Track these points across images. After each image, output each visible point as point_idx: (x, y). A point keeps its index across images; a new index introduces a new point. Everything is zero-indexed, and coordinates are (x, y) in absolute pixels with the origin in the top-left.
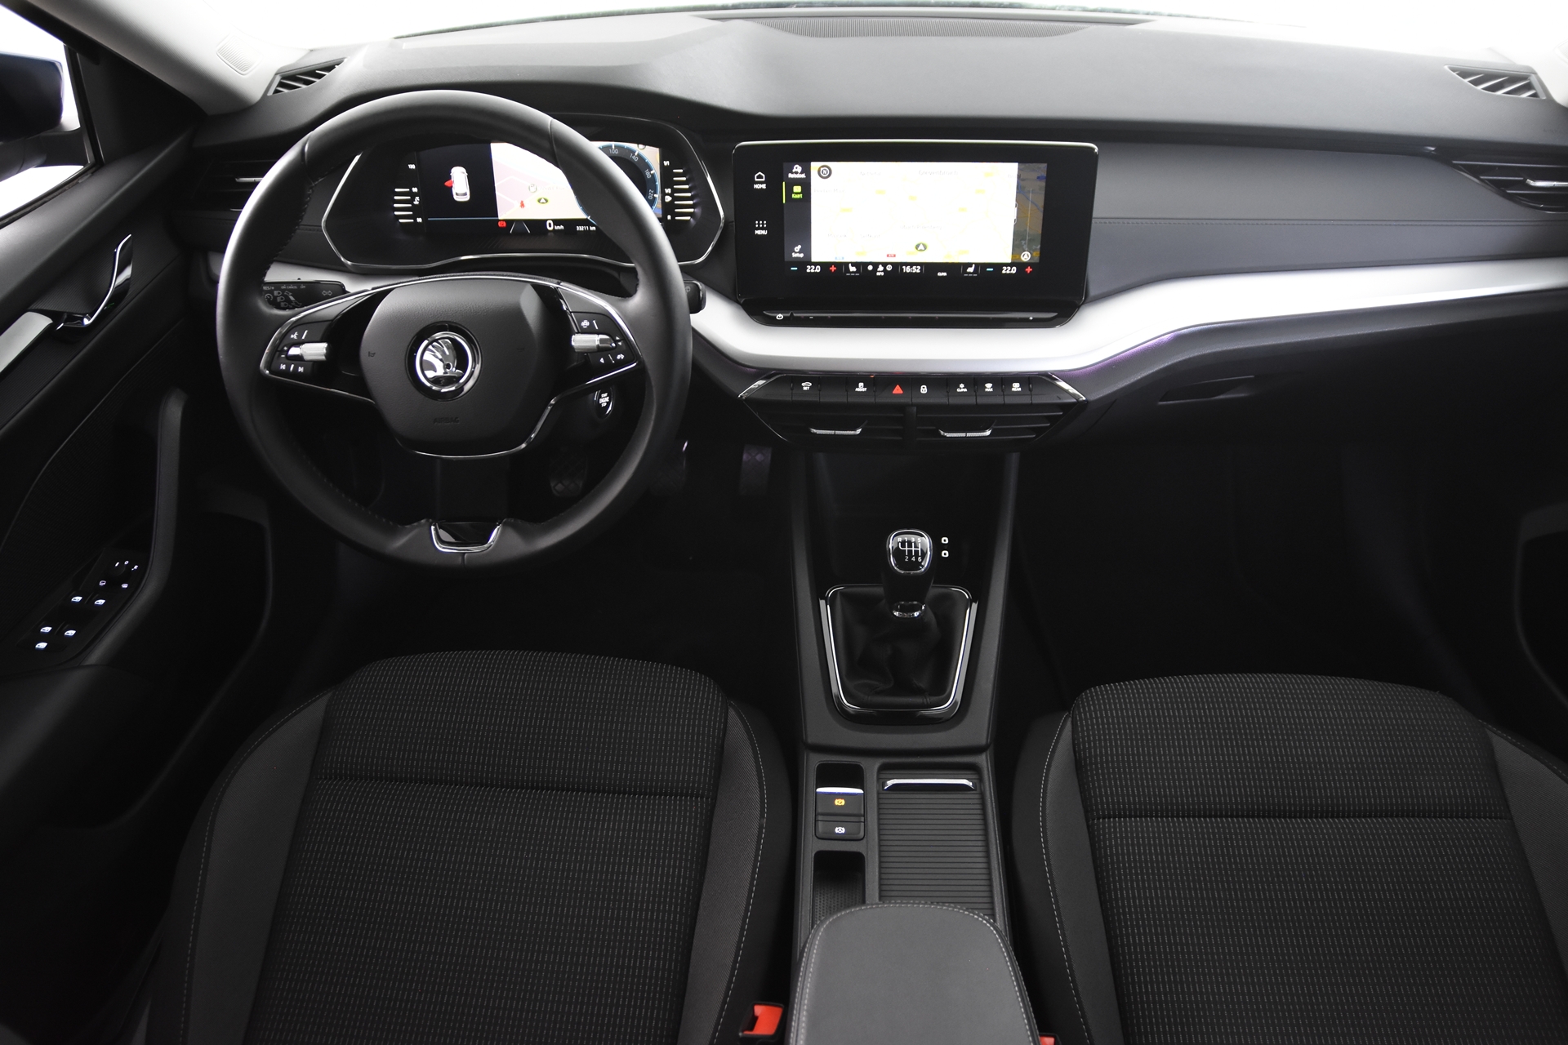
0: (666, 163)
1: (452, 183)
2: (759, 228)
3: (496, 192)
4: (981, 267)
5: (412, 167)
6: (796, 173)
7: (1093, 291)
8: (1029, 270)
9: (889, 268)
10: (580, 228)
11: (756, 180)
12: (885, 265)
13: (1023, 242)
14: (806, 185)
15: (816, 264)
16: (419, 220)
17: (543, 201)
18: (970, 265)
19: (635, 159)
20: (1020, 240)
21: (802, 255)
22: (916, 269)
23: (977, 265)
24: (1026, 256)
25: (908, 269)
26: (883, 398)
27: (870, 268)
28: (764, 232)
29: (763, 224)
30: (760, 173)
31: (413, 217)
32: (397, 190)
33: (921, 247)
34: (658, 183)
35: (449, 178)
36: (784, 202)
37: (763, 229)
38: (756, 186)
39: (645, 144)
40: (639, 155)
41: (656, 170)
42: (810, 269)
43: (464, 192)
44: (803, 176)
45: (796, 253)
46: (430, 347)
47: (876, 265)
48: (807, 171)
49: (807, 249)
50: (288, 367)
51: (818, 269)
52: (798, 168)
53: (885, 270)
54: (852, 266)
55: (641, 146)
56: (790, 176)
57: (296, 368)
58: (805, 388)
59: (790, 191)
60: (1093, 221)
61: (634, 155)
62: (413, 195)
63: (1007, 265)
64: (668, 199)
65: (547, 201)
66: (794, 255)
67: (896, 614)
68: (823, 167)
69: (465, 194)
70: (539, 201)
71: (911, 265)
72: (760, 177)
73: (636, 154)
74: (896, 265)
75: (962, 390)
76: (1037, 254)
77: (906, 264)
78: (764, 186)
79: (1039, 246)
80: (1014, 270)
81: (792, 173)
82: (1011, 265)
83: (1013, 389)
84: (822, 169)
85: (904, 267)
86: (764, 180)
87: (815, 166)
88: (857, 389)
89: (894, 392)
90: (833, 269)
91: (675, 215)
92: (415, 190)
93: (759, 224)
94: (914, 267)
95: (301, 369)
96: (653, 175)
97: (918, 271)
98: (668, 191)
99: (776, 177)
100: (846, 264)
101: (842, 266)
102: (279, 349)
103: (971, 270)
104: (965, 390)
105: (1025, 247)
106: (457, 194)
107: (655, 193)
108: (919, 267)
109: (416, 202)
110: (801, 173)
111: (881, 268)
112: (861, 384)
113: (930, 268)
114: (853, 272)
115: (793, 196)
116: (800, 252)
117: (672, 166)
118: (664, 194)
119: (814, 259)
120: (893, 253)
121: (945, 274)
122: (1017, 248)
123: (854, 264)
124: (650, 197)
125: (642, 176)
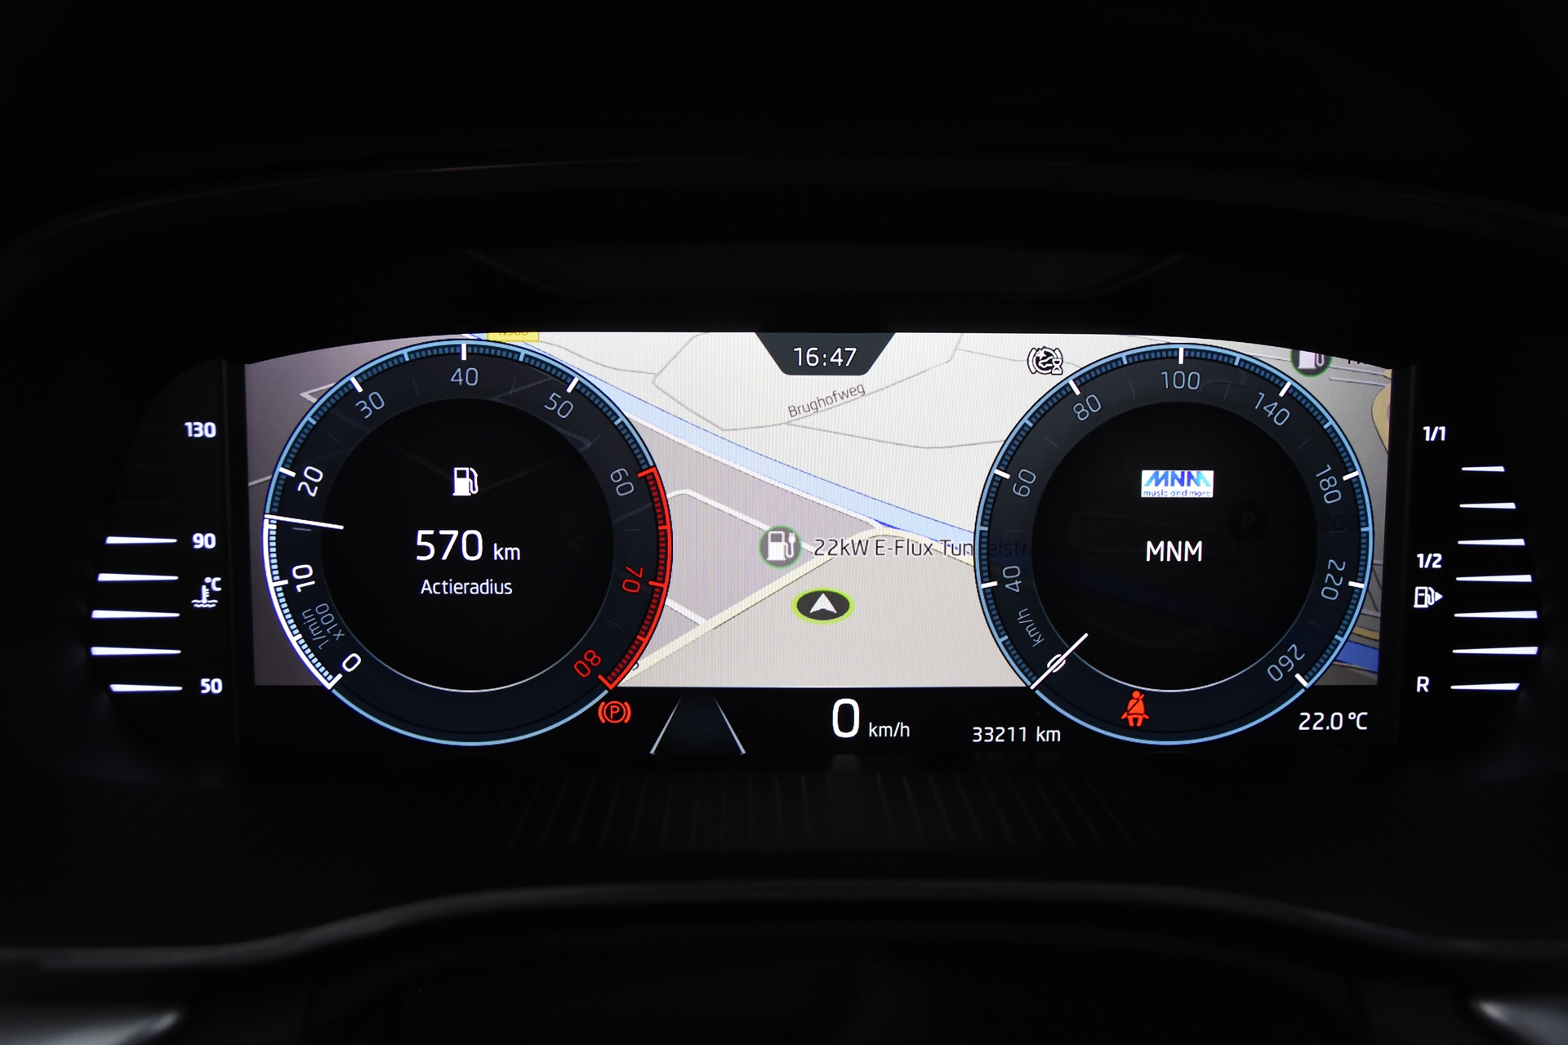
0: (1427, 434)
5: (201, 430)
10: (988, 734)
16: (212, 686)
19: (1277, 416)
31: (185, 672)
32: (116, 540)
34: (1374, 528)
39: (1327, 347)
40: (1297, 402)
55: (1308, 359)
61: (1272, 395)
62: (194, 566)
64: (1422, 596)
73: (1282, 393)
91: (1449, 670)
92: (204, 541)
96: (1353, 491)
98: (1431, 561)
107: (1356, 572)
109: (204, 602)
117: (1459, 448)
124: (1329, 593)
125: (1303, 493)
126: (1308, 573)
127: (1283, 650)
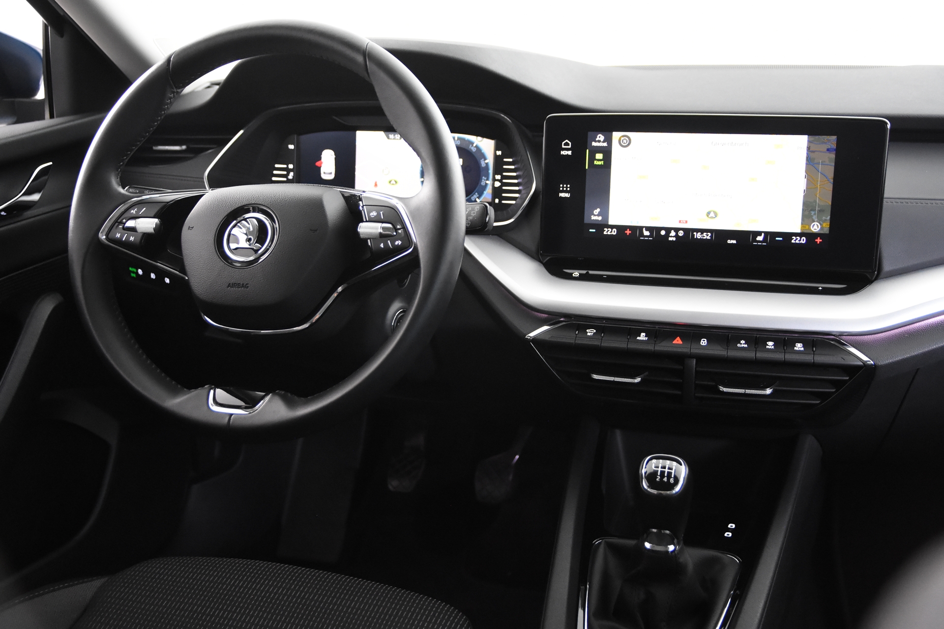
0: (499, 153)
1: (322, 163)
2: (563, 191)
3: (356, 173)
4: (771, 236)
5: (291, 147)
6: (599, 141)
7: (887, 266)
8: (819, 240)
9: (681, 233)
11: (563, 147)
12: (677, 230)
13: (813, 213)
14: (607, 153)
15: (612, 227)
17: (393, 182)
18: (759, 233)
19: (474, 149)
20: (809, 210)
21: (600, 218)
22: (707, 236)
23: (766, 233)
24: (815, 227)
25: (698, 236)
26: (663, 346)
27: (663, 233)
28: (567, 195)
29: (567, 187)
30: (567, 141)
32: (277, 166)
33: (712, 214)
34: (491, 171)
35: (320, 159)
36: (587, 168)
37: (566, 192)
38: (563, 153)
39: (483, 136)
40: (477, 147)
41: (490, 160)
42: (607, 232)
43: (330, 172)
44: (605, 144)
45: (595, 215)
46: (239, 224)
47: (668, 230)
48: (609, 140)
49: (605, 213)
50: (122, 236)
51: (614, 232)
52: (601, 137)
53: (677, 236)
54: (646, 230)
55: (479, 138)
56: (594, 144)
57: (128, 237)
58: (589, 334)
59: (592, 158)
60: (885, 200)
61: (472, 146)
62: (288, 170)
63: (796, 235)
64: (497, 184)
65: (396, 182)
66: (593, 218)
67: (648, 545)
68: (623, 136)
69: (331, 173)
70: (390, 182)
71: (702, 231)
72: (567, 144)
73: (474, 145)
74: (686, 231)
75: (742, 345)
76: (827, 225)
77: (698, 230)
78: (570, 153)
79: (829, 218)
80: (803, 240)
81: (596, 141)
82: (800, 235)
83: (795, 348)
84: (622, 138)
85: (695, 233)
86: (570, 147)
87: (616, 135)
88: (638, 338)
89: (674, 342)
90: (628, 232)
91: (501, 198)
92: (291, 166)
93: (563, 187)
94: (705, 234)
95: (132, 239)
96: (487, 164)
97: (708, 238)
98: (498, 177)
99: (581, 146)
100: (641, 228)
101: (636, 230)
102: (119, 221)
103: (760, 238)
104: (746, 346)
105: (815, 217)
106: (324, 173)
107: (488, 179)
108: (710, 234)
109: (290, 177)
110: (604, 142)
111: (673, 233)
112: (643, 334)
113: (721, 235)
114: (647, 236)
115: (596, 163)
116: (598, 215)
117: (503, 156)
118: (494, 180)
119: (611, 223)
120: (684, 219)
121: (734, 242)
122: (807, 216)
123: (648, 229)
124: (483, 183)
125: (478, 164)
126: (479, 180)
127: (474, 194)
